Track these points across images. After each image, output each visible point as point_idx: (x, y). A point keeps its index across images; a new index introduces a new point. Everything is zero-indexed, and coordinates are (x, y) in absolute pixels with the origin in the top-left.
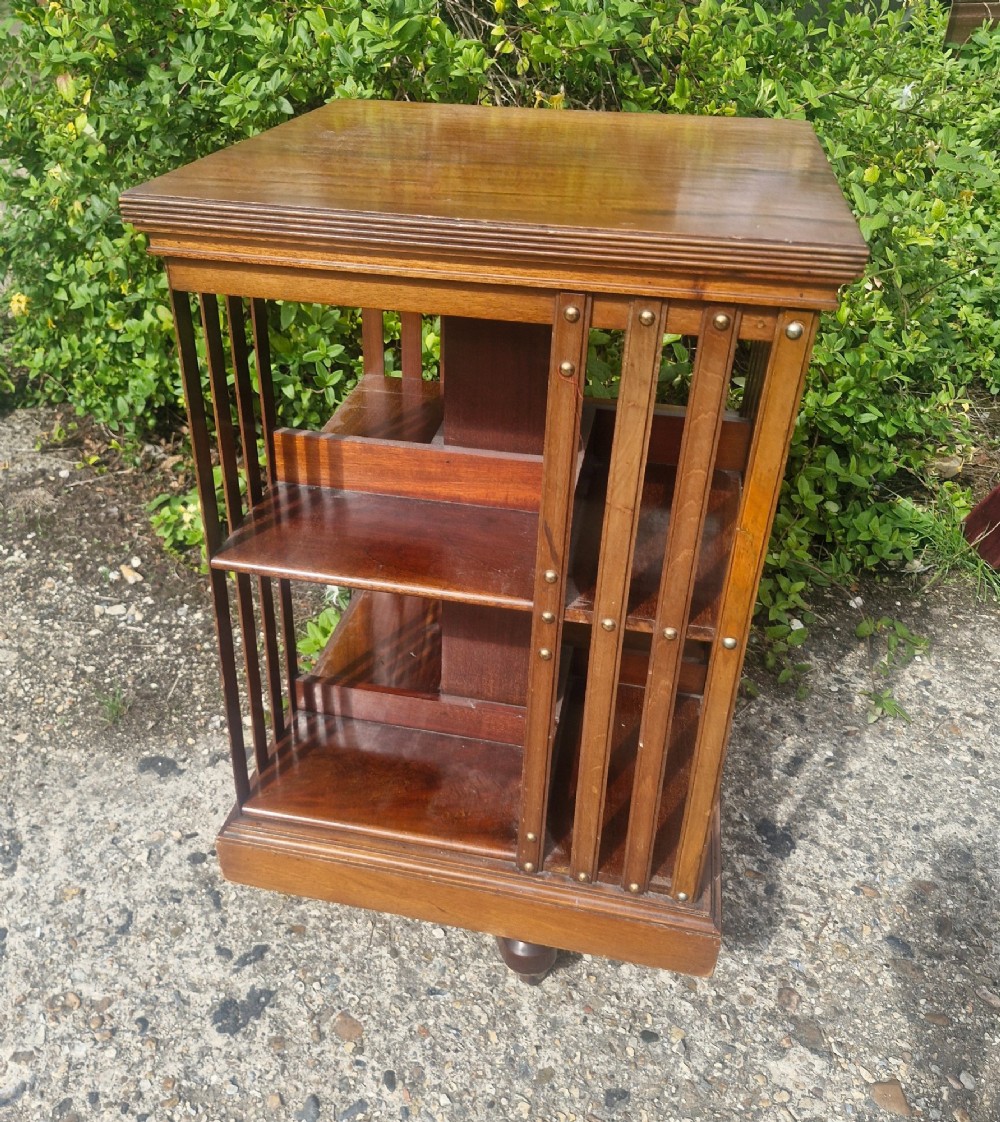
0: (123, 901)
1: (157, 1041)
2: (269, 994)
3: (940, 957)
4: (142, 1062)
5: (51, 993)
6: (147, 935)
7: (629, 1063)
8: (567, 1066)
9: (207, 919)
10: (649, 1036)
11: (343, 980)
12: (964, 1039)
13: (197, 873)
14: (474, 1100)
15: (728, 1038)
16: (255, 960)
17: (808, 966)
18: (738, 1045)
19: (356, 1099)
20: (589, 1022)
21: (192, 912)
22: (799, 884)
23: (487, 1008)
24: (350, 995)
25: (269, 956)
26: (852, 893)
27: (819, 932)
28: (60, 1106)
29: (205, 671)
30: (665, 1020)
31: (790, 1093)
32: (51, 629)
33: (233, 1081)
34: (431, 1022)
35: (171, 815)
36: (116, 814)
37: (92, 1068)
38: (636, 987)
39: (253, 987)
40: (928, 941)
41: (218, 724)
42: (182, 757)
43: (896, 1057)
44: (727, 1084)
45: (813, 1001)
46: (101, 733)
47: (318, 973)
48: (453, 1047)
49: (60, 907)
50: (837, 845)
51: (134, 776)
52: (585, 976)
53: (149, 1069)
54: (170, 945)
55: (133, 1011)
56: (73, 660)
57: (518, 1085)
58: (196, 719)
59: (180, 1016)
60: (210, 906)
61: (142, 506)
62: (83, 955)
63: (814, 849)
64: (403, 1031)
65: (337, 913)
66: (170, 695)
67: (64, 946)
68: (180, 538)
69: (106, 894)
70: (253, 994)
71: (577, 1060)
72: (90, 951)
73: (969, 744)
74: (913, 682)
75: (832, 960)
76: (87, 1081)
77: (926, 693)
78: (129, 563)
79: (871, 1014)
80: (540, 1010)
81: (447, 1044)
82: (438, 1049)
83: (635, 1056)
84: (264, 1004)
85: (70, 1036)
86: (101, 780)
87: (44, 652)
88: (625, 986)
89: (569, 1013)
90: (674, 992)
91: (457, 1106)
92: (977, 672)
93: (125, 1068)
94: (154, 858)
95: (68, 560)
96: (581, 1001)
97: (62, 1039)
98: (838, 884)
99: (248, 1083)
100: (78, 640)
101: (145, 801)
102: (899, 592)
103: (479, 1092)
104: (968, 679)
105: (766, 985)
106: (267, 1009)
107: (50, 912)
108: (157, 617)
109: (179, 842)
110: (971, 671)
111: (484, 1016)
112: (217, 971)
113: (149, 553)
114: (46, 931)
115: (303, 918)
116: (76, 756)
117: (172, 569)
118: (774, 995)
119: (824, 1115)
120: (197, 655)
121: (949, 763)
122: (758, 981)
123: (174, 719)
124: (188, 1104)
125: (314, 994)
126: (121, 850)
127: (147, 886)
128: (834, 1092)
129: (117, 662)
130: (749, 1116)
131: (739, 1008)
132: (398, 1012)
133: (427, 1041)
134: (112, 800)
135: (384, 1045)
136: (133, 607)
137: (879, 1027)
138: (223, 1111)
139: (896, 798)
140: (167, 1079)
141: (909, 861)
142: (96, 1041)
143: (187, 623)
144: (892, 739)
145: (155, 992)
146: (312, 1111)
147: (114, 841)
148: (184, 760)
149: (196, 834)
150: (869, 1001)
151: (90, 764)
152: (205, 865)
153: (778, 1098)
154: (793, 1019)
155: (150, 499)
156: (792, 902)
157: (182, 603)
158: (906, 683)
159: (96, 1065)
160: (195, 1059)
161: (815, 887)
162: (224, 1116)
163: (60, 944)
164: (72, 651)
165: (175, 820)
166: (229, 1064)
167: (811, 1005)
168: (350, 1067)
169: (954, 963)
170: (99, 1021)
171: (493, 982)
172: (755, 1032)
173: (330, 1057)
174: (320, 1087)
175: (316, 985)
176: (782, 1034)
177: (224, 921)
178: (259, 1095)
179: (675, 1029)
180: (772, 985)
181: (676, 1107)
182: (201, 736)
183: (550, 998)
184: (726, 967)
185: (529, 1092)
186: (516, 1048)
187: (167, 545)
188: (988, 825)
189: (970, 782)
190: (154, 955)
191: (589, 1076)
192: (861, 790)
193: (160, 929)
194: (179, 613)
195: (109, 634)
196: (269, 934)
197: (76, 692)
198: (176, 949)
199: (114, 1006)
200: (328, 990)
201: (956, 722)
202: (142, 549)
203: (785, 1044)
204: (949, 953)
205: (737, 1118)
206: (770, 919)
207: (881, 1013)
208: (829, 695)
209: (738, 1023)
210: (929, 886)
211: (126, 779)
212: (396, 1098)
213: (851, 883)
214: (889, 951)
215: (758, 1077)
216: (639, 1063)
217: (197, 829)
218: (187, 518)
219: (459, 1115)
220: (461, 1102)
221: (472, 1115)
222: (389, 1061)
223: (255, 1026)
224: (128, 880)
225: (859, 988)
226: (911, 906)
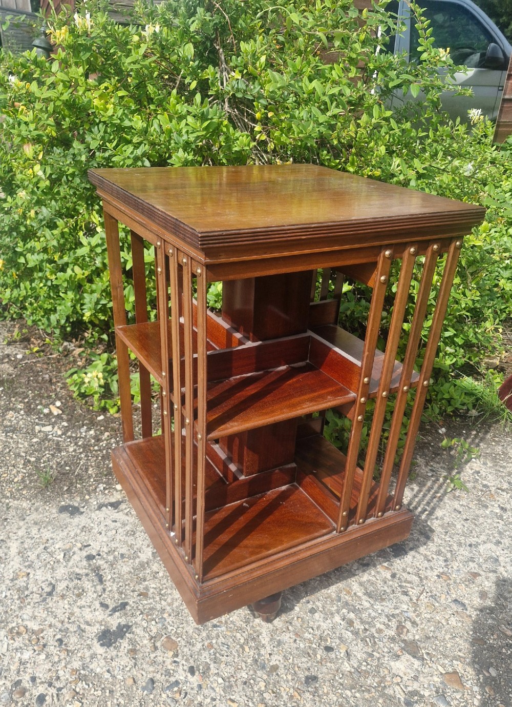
0: (50, 579)
1: (67, 651)
2: (128, 627)
3: (481, 610)
4: (59, 661)
5: (11, 626)
6: (63, 597)
7: (318, 662)
8: (285, 664)
9: (95, 588)
10: (329, 649)
11: (168, 620)
12: (492, 651)
13: (90, 565)
14: (236, 680)
15: (370, 650)
16: (121, 610)
17: (412, 614)
18: (374, 653)
19: (174, 680)
20: (298, 641)
21: (87, 585)
22: (409, 573)
23: (244, 635)
24: (172, 628)
25: (128, 608)
26: (436, 578)
27: (419, 597)
28: (15, 683)
29: (95, 461)
30: (338, 641)
31: (401, 678)
32: (12, 438)
33: (108, 671)
34: (214, 641)
35: (76, 535)
36: (47, 534)
37: (32, 664)
38: (322, 624)
39: (120, 623)
40: (475, 602)
41: (102, 488)
42: (82, 505)
43: (457, 660)
44: (368, 673)
45: (415, 632)
46: (39, 492)
47: (154, 616)
48: (226, 654)
49: (16, 582)
50: (429, 553)
51: (56, 515)
52: (295, 619)
53: (63, 665)
54: (75, 602)
55: (55, 635)
56: (24, 454)
57: (259, 673)
58: (90, 486)
59: (80, 638)
60: (96, 581)
61: (62, 374)
62: (28, 607)
63: (417, 555)
64: (199, 646)
65: (165, 586)
66: (76, 473)
67: (18, 602)
68: (83, 391)
69: (41, 576)
70: (120, 627)
71: (290, 661)
72: (32, 604)
73: (499, 503)
74: (471, 472)
75: (425, 611)
76: (30, 671)
77: (477, 477)
78: (54, 404)
79: (445, 639)
80: (272, 635)
81: (222, 652)
82: (218, 655)
83: (321, 659)
84: (126, 632)
85: (21, 648)
86: (38, 517)
87: (8, 450)
88: (317, 624)
89: (286, 637)
90: (342, 627)
91: (227, 684)
92: (504, 467)
93: (50, 664)
95: (21, 402)
96: (293, 631)
97: (17, 649)
98: (429, 573)
99: (116, 672)
100: (26, 444)
101: (63, 527)
102: (465, 426)
103: (239, 676)
104: (499, 471)
105: (390, 623)
106: (127, 635)
107: (10, 585)
108: (70, 433)
109: (81, 549)
110: (501, 467)
111: (242, 639)
112: (100, 615)
113: (66, 399)
114: (8, 594)
115: (147, 588)
116: (25, 504)
117: (78, 408)
118: (394, 628)
119: (419, 689)
120: (91, 452)
121: (488, 513)
123: (78, 486)
124: (84, 682)
125: (152, 627)
126: (49, 553)
127: (63, 572)
128: (424, 677)
129: (48, 456)
130: (380, 689)
131: (376, 635)
132: (197, 637)
133: (212, 651)
134: (44, 527)
135: (189, 653)
136: (56, 427)
137: (448, 645)
138: (103, 686)
139: (460, 530)
140: (73, 670)
141: (466, 562)
142: (35, 651)
143: (86, 436)
144: (459, 500)
145: (67, 625)
146: (150, 686)
147: (45, 548)
148: (83, 507)
149: (90, 545)
150: (443, 632)
151: (32, 509)
152: (94, 561)
153: (395, 680)
154: (404, 641)
155: (66, 371)
156: (405, 582)
157: (83, 425)
158: (467, 472)
159: (34, 663)
160: (88, 660)
161: (418, 575)
162: (103, 689)
163: (16, 601)
164: (23, 450)
165: (78, 538)
166: (106, 662)
167: (413, 634)
168: (171, 664)
169: (488, 613)
170: (37, 640)
171: (247, 622)
172: (384, 646)
173: (160, 659)
174: (155, 674)
175: (153, 623)
176: (398, 648)
177: (104, 590)
178: (122, 678)
179: (342, 645)
180: (394, 624)
181: (342, 684)
182: (93, 495)
183: (277, 629)
184: (369, 614)
185: (265, 677)
186: (259, 654)
187: (75, 395)
188: (507, 545)
189: (499, 523)
190: (66, 607)
191: (297, 669)
192: (442, 526)
193: (70, 593)
194: (82, 431)
195: (43, 441)
196: (129, 597)
197: (25, 471)
198: (78, 604)
199: (45, 632)
200: (160, 625)
201: (493, 492)
202: (62, 397)
203: (399, 653)
204: (486, 609)
205: (373, 690)
206: (393, 591)
207: (450, 638)
208: (427, 478)
209: (375, 642)
210: (476, 575)
211: (52, 516)
212: (195, 680)
213: (436, 573)
214: (455, 607)
215: (385, 670)
216: (323, 663)
217: (90, 542)
218: (86, 380)
219: (228, 688)
220: (229, 682)
221: (235, 689)
222: (191, 661)
223: (120, 643)
224: (52, 568)
225: (438, 626)
226: (466, 585)
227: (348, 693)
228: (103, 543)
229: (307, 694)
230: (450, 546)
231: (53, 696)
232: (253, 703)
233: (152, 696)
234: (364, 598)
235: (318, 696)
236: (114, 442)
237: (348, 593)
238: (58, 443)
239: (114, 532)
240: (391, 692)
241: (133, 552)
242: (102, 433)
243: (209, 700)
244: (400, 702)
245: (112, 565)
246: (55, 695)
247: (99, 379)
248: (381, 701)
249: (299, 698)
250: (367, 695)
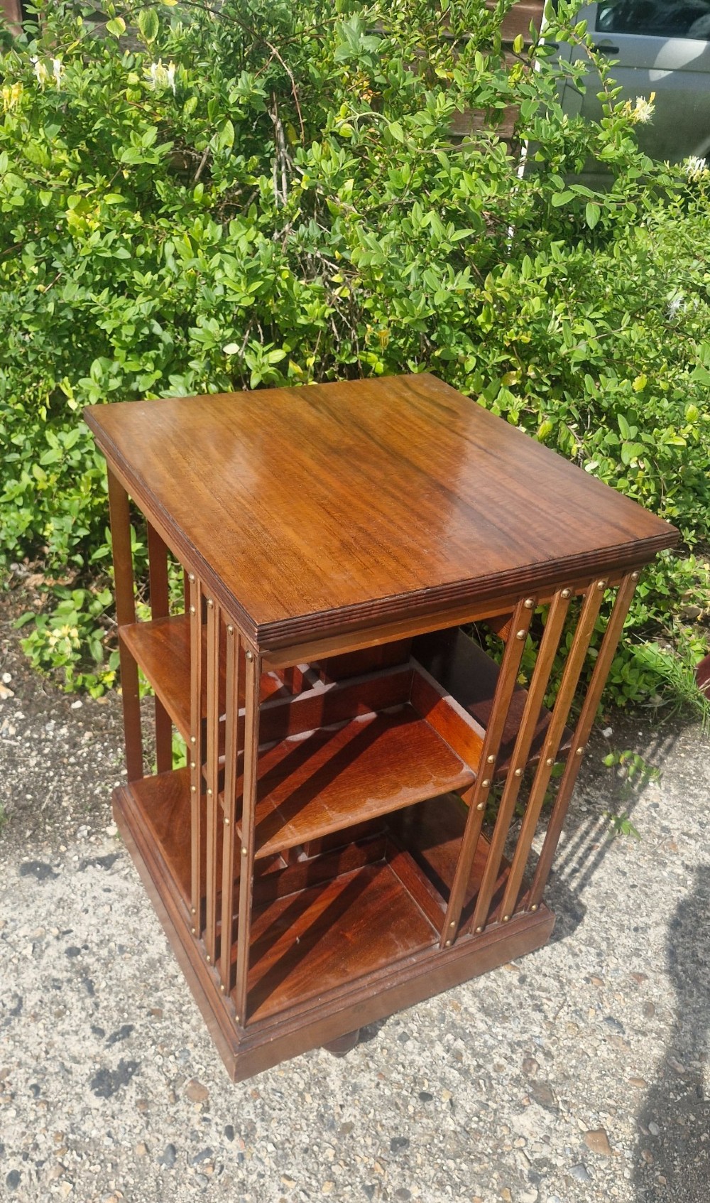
0: (14, 988)
1: (47, 1103)
2: (135, 1065)
3: (644, 1034)
4: (37, 1120)
6: (36, 1017)
7: (410, 1117)
8: (363, 1121)
9: (83, 1003)
10: (425, 1097)
11: (193, 1054)
12: (656, 1098)
13: (73, 965)
14: (294, 1146)
15: (483, 1098)
16: (123, 1038)
17: (547, 1041)
18: (490, 1103)
19: (204, 1147)
20: (381, 1086)
21: (71, 997)
22: (545, 975)
23: (304, 1076)
24: (200, 1066)
25: (134, 1034)
26: (584, 982)
27: (557, 1013)
29: (72, 783)
30: (438, 1084)
31: (526, 1140)
33: (109, 1135)
34: (261, 1087)
35: (50, 914)
36: (4, 912)
38: (417, 1058)
39: (122, 1059)
40: (636, 1021)
41: (85, 833)
42: (56, 862)
43: (605, 1111)
44: (480, 1133)
45: (548, 1069)
47: (173, 1048)
48: (278, 1107)
50: (575, 943)
51: (17, 879)
52: (379, 1050)
53: (43, 1125)
54: (54, 1025)
55: (27, 1079)
57: (326, 1135)
58: (66, 828)
59: (65, 1083)
60: (84, 993)
61: (10, 623)
63: (559, 947)
65: (187, 999)
66: (44, 806)
68: (46, 658)
70: (122, 1065)
71: (371, 1116)
73: (683, 858)
74: (646, 805)
75: (565, 1036)
77: (655, 815)
79: (590, 1079)
80: (344, 1077)
81: (273, 1104)
82: (267, 1108)
83: (414, 1113)
84: (132, 1074)
88: (410, 1057)
89: (366, 1079)
90: (445, 1062)
91: (280, 1152)
92: (695, 796)
93: (24, 1125)
94: (38, 952)
96: (375, 1070)
98: (574, 975)
99: (120, 1136)
101: (28, 901)
102: (641, 724)
103: (297, 1141)
104: (688, 803)
105: (514, 1056)
106: (134, 1077)
108: (29, 732)
109: (58, 938)
110: (691, 796)
111: (302, 1082)
112: (93, 1046)
113: (18, 669)
115: (160, 1003)
117: (39, 686)
118: (520, 1063)
119: (549, 1156)
120: (65, 768)
121: (665, 874)
122: (509, 1053)
123: (48, 828)
124: (74, 1152)
125: (170, 1066)
126: (9, 944)
127: (33, 976)
128: (557, 1138)
130: (495, 1157)
131: (493, 1074)
133: (258, 1102)
135: (224, 1106)
136: (7, 721)
137: (595, 1089)
138: (102, 1157)
139: (623, 904)
140: (57, 1133)
141: (628, 956)
143: (54, 737)
144: (625, 854)
145: (44, 1063)
146: (170, 1157)
147: (3, 936)
148: (58, 866)
149: (71, 931)
150: (589, 1068)
152: (79, 958)
153: (517, 1144)
154: (533, 1083)
155: (16, 617)
156: (538, 989)
157: (50, 718)
158: (640, 805)
160: (79, 1117)
161: (557, 977)
162: (102, 1161)
165: (53, 919)
166: (106, 1121)
167: (546, 1071)
168: (199, 1123)
169: (654, 1038)
171: (309, 1055)
172: (503, 1091)
173: (183, 1115)
174: (176, 1138)
175: (172, 1058)
176: (524, 1095)
177: (97, 1005)
178: (129, 1145)
179: (444, 1092)
180: (519, 1057)
181: (442, 1151)
182: (71, 843)
183: (352, 1067)
184: (485, 1042)
185: (335, 1141)
186: (326, 1106)
187: (34, 664)
189: (680, 891)
190: (42, 1033)
191: (379, 1129)
192: (597, 897)
193: (45, 1012)
194: (48, 728)
196: (134, 1017)
198: (59, 1028)
199: (12, 1075)
200: (181, 1062)
201: (675, 840)
202: (12, 665)
203: (525, 1102)
204: (652, 1031)
205: (486, 1159)
206: (521, 1004)
207: (597, 1078)
208: (579, 815)
209: (491, 1086)
210: (641, 977)
211: (11, 881)
212: (234, 1146)
213: (584, 974)
214: (607, 1029)
215: (503, 1128)
216: (417, 1118)
217: (72, 926)
218: (52, 641)
219: (282, 1159)
220: (283, 1149)
221: (292, 1159)
222: (228, 1117)
223: (124, 1091)
224: (17, 970)
225: (583, 1058)
226: (626, 994)
227: (451, 1163)
228: (91, 928)
229: (394, 1166)
230: (607, 930)
231: (30, 1174)
232: (318, 1181)
233: (173, 1172)
234: (479, 1015)
235: (408, 1169)
236: (101, 750)
237: (456, 1008)
238: (11, 752)
239: (107, 908)
240: (511, 1162)
241: (137, 943)
242: (80, 734)
243: (254, 1177)
244: (522, 1177)
245: (106, 965)
246: (34, 1173)
247: (71, 638)
248: (496, 1175)
249: (382, 1172)
250: (477, 1167)
